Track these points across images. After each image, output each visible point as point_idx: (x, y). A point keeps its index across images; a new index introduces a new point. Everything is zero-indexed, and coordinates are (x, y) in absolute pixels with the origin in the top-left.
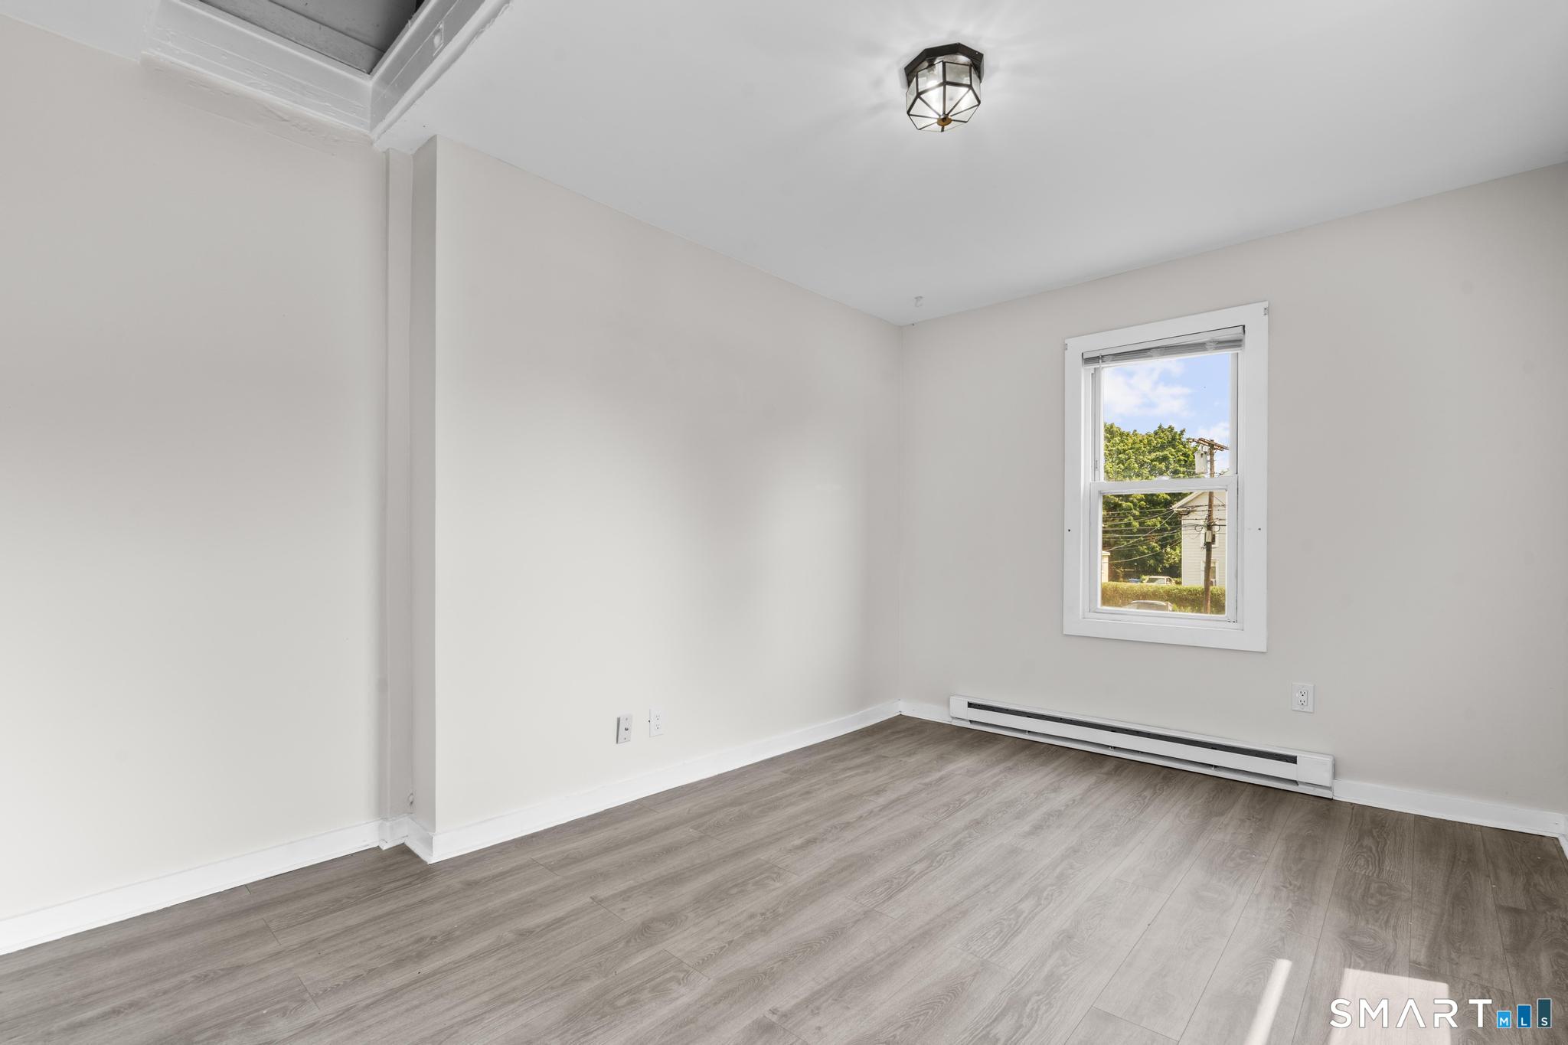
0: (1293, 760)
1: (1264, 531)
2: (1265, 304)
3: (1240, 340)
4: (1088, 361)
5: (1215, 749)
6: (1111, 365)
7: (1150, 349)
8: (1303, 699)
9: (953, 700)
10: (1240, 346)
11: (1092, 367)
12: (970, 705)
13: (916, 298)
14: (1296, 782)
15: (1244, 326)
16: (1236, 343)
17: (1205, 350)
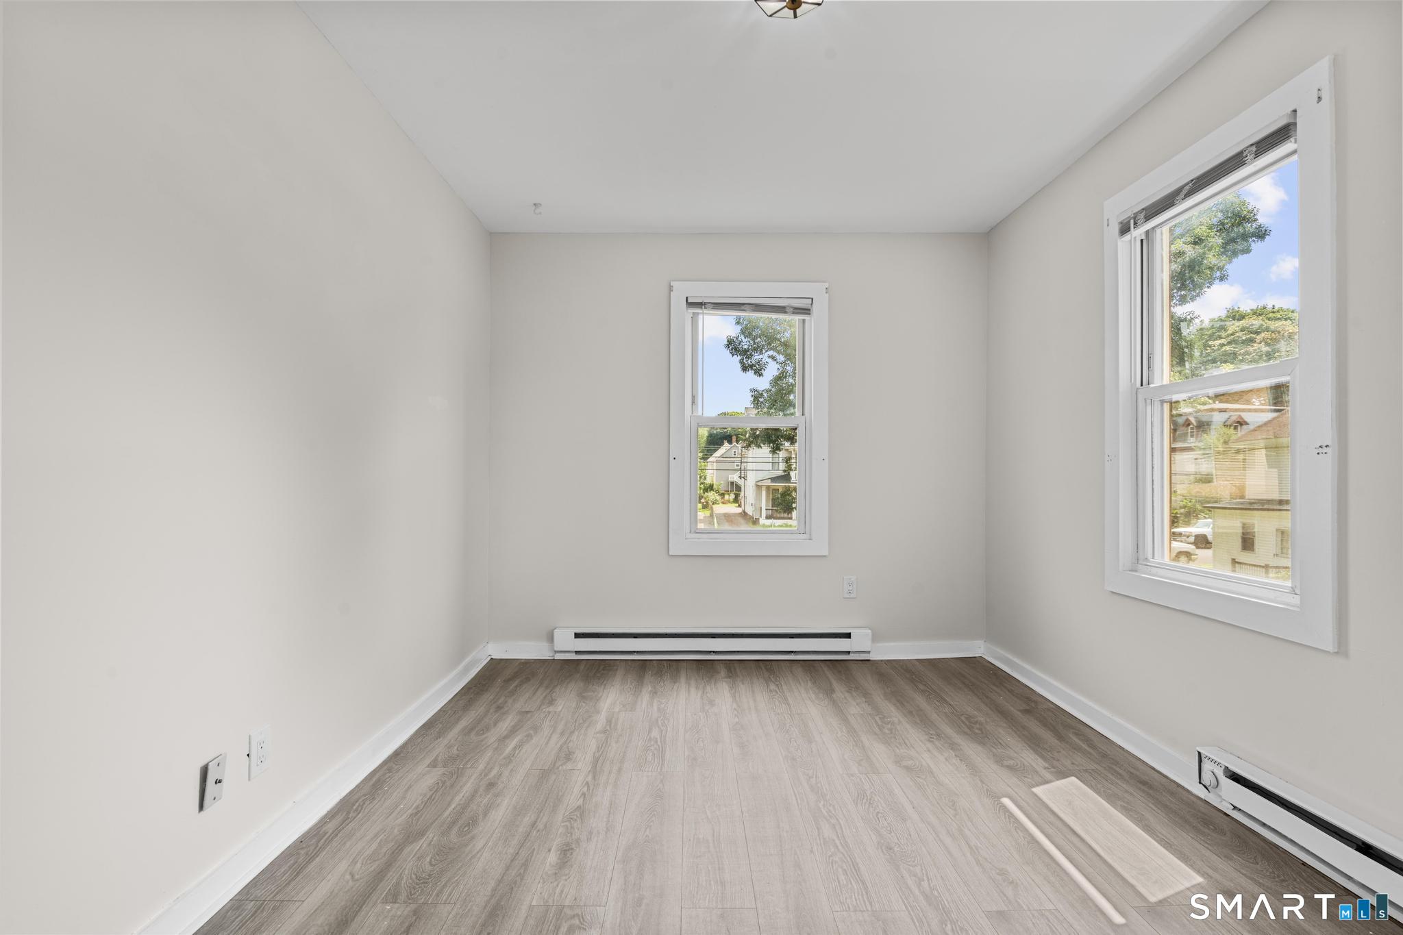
0: (848, 636)
1: (826, 461)
2: (827, 285)
3: (809, 310)
4: (690, 304)
5: (793, 638)
6: (711, 312)
7: (744, 304)
8: (850, 588)
9: (557, 633)
10: (809, 314)
11: (692, 310)
12: (577, 636)
13: (535, 204)
14: (849, 653)
15: (812, 299)
16: (806, 311)
17: (785, 312)
